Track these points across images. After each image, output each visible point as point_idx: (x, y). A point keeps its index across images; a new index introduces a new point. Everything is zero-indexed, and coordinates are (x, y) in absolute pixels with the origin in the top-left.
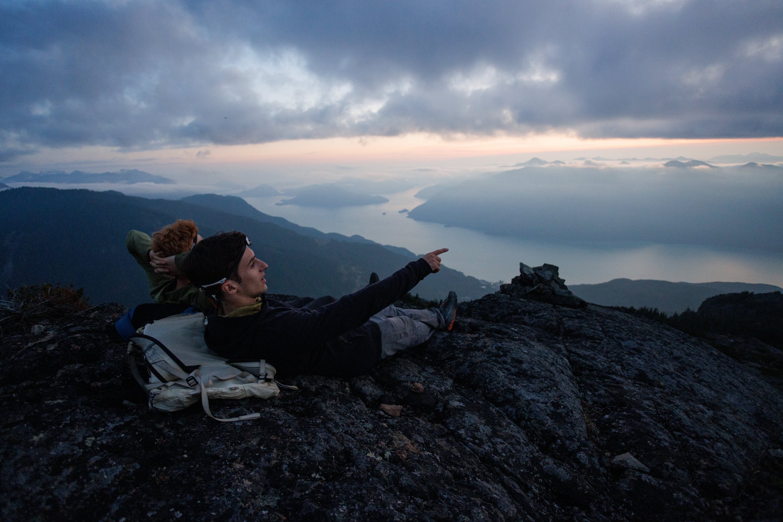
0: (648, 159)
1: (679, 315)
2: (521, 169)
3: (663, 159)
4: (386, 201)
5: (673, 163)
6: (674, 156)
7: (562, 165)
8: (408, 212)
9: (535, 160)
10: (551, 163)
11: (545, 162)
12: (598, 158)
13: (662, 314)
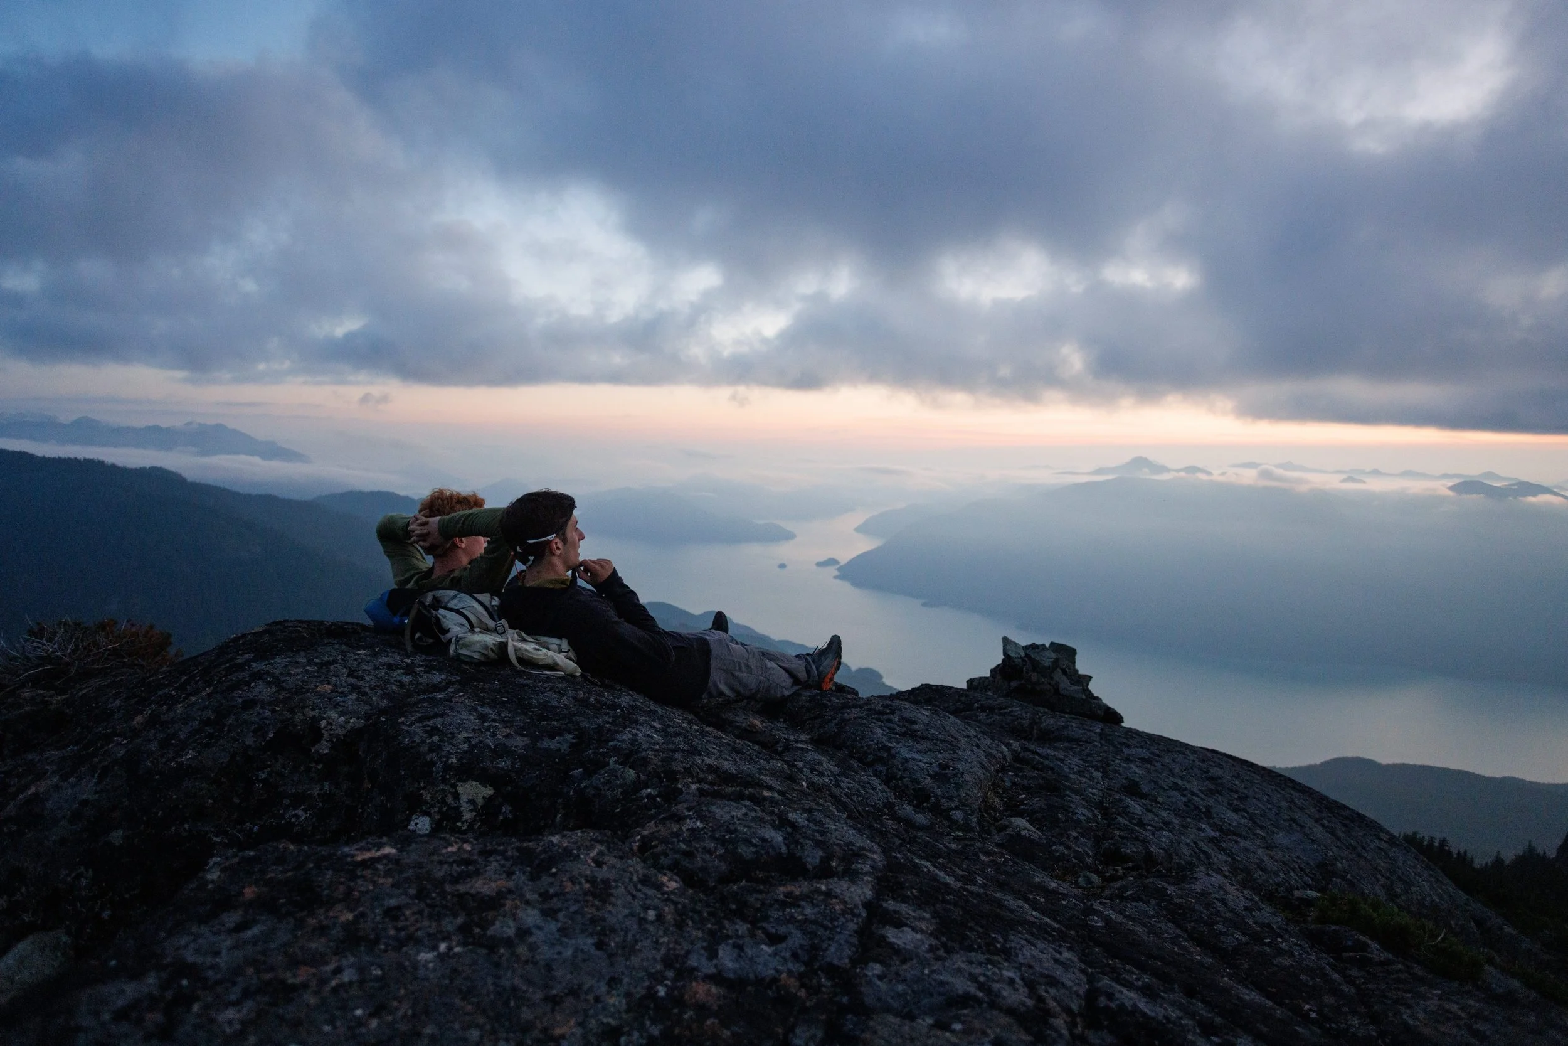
0: (1408, 474)
1: (1507, 862)
2: (1108, 481)
3: (1445, 476)
4: (789, 536)
5: (1467, 486)
6: (1473, 470)
7: (1203, 477)
8: (837, 567)
9: (1140, 462)
10: (1178, 471)
11: (1163, 469)
12: (1287, 466)
13: (1459, 853)
